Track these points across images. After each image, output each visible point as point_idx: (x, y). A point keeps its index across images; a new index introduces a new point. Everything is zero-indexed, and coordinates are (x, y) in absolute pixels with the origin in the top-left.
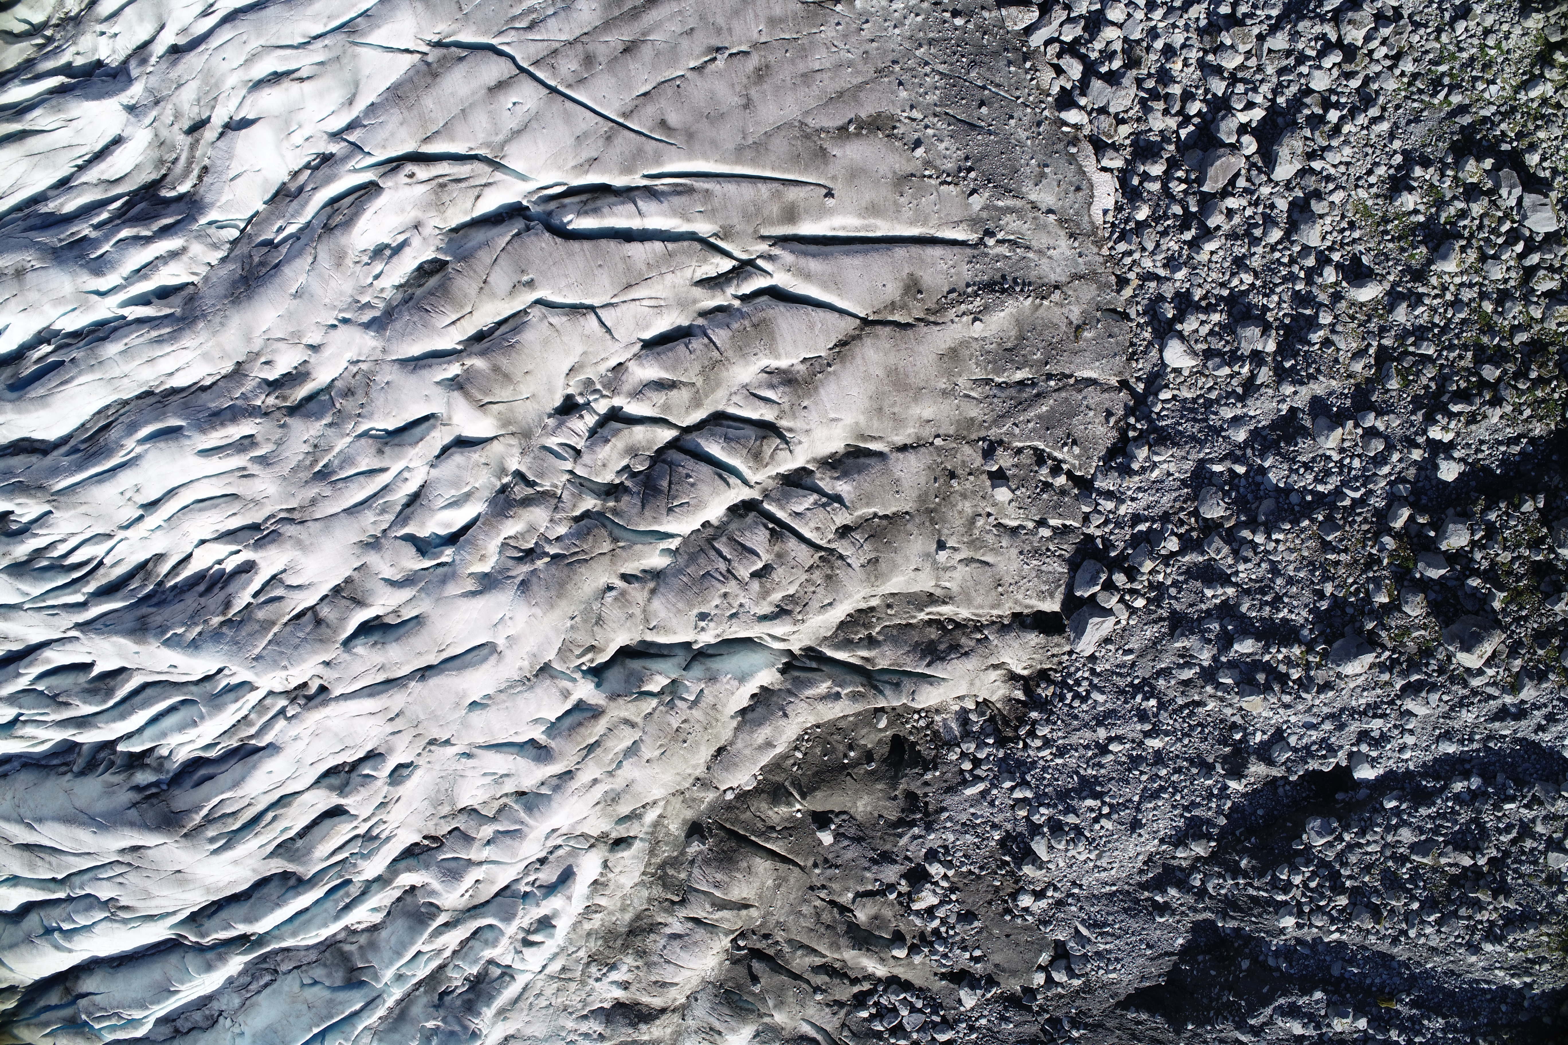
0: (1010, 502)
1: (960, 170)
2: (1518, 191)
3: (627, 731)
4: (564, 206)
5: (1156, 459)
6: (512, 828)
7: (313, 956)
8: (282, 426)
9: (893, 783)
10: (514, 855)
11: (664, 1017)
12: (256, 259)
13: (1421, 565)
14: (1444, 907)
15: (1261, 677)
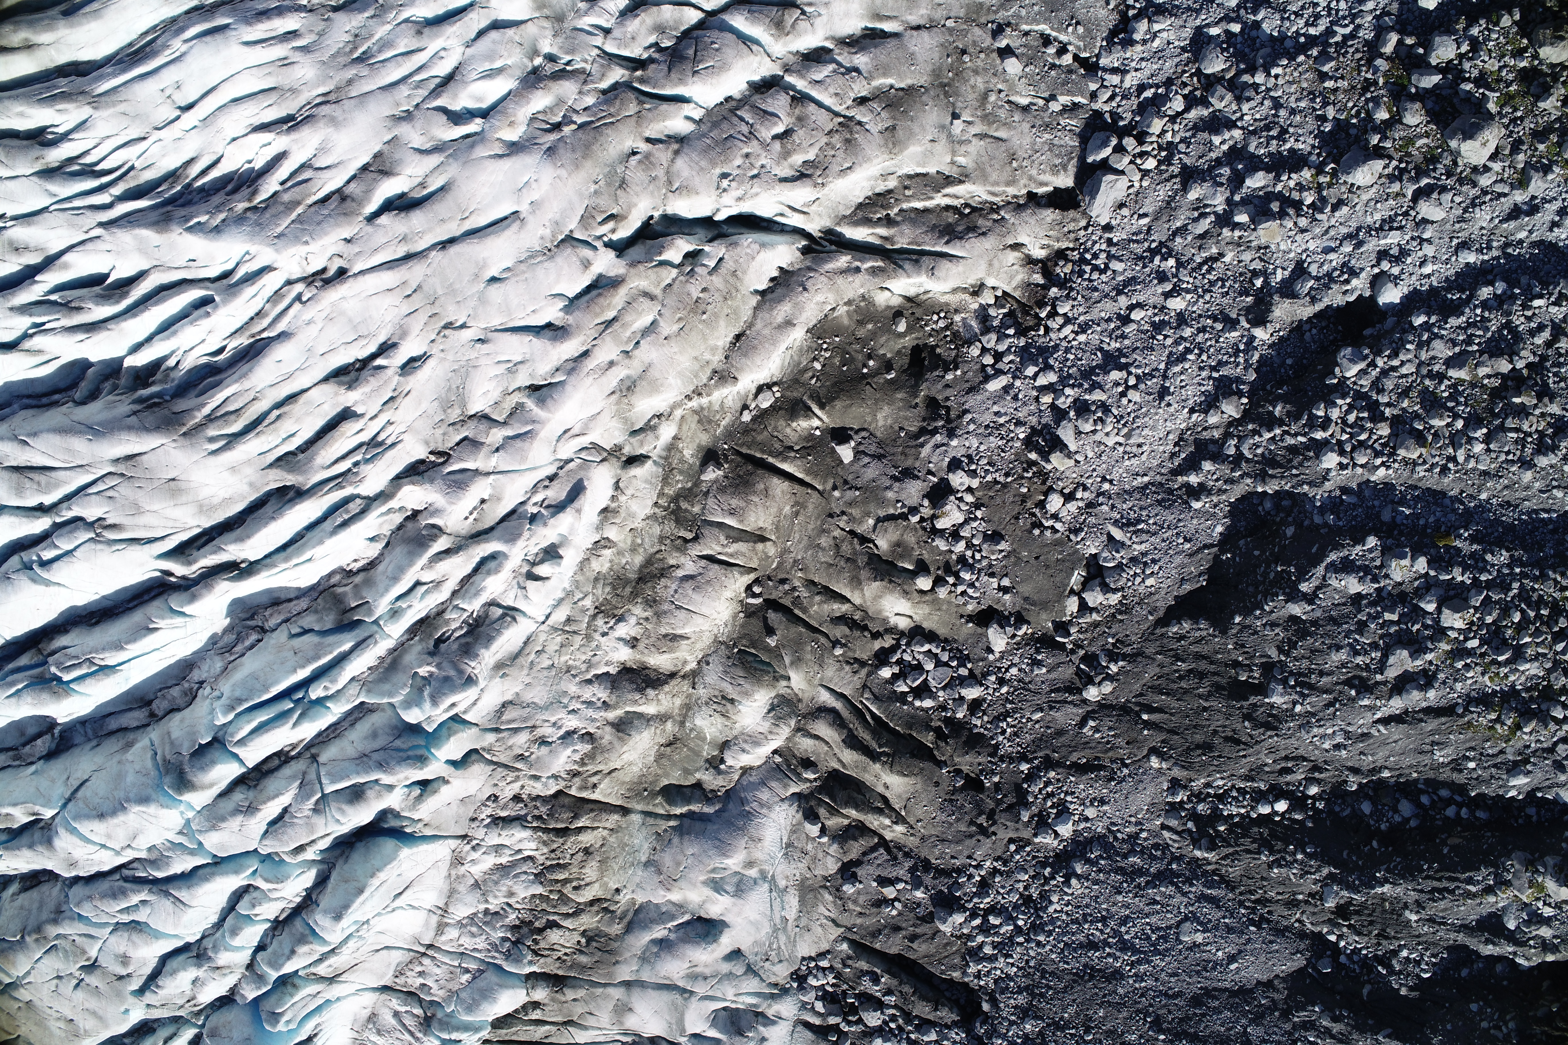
0: (1020, 78)
3: (646, 303)
5: (1156, 28)
6: (524, 429)
7: (303, 604)
8: (326, 20)
9: (914, 391)
10: (524, 459)
11: (673, 682)
13: (1414, 79)
14: (1490, 422)
15: (1275, 206)
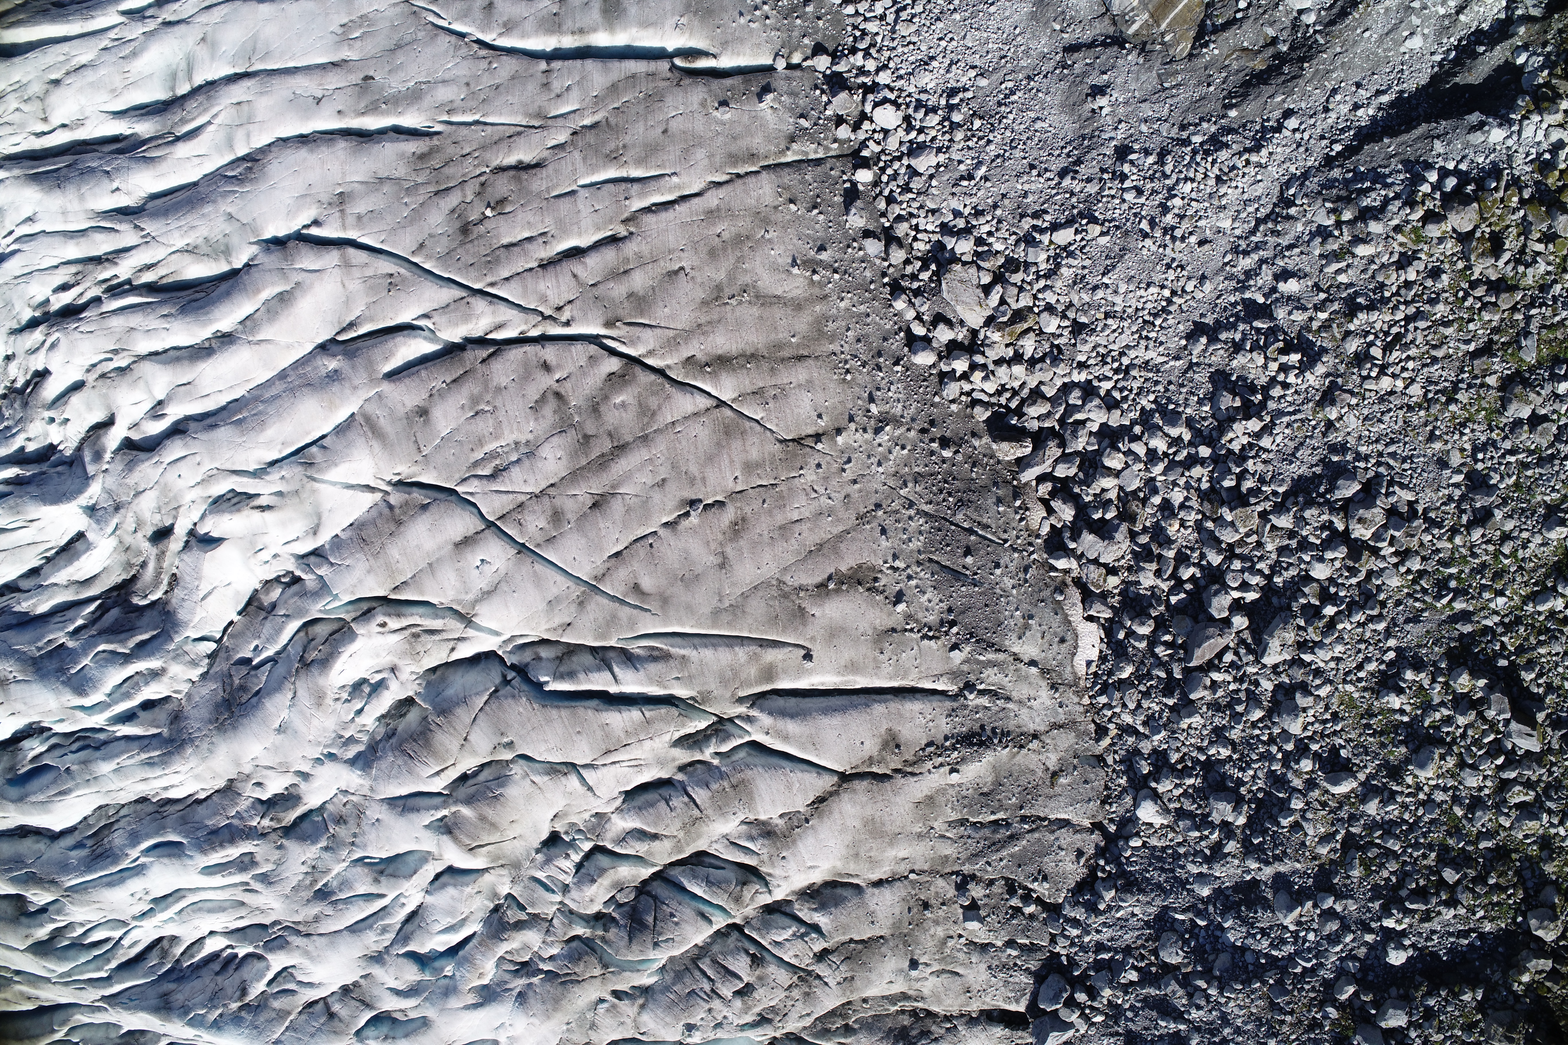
1: (942, 624)
2: (1508, 716)
5: (1121, 903)
8: (280, 847)
12: (237, 682)
13: (1359, 1036)
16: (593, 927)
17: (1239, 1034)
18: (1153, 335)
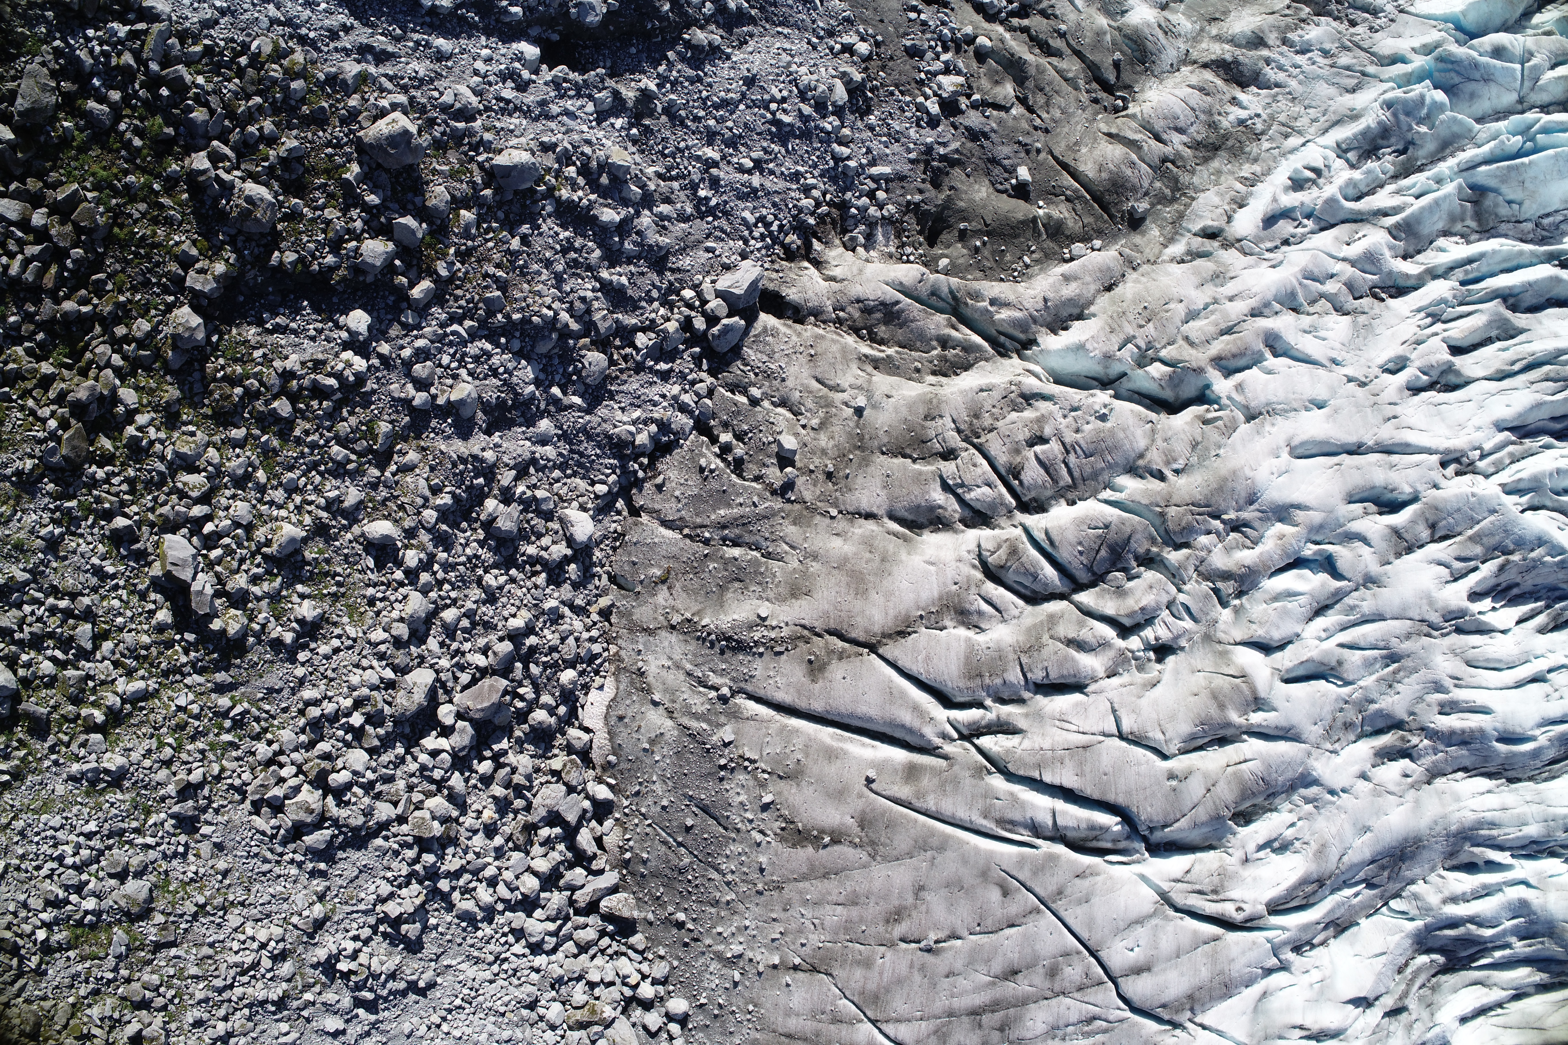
0: (780, 433)
1: (733, 770)
2: (195, 587)
3: (1193, 336)
4: (1114, 841)
5: (632, 429)
6: (1309, 282)
7: (1505, 228)
8: (1412, 713)
9: (948, 203)
11: (1205, 60)
12: (1386, 874)
13: (420, 235)
15: (604, 180)
16: (1158, 555)
17: (547, 260)
18: (466, 991)
